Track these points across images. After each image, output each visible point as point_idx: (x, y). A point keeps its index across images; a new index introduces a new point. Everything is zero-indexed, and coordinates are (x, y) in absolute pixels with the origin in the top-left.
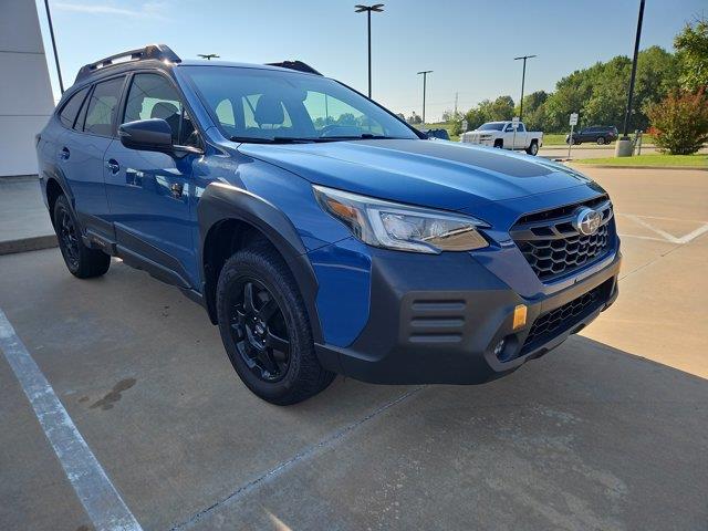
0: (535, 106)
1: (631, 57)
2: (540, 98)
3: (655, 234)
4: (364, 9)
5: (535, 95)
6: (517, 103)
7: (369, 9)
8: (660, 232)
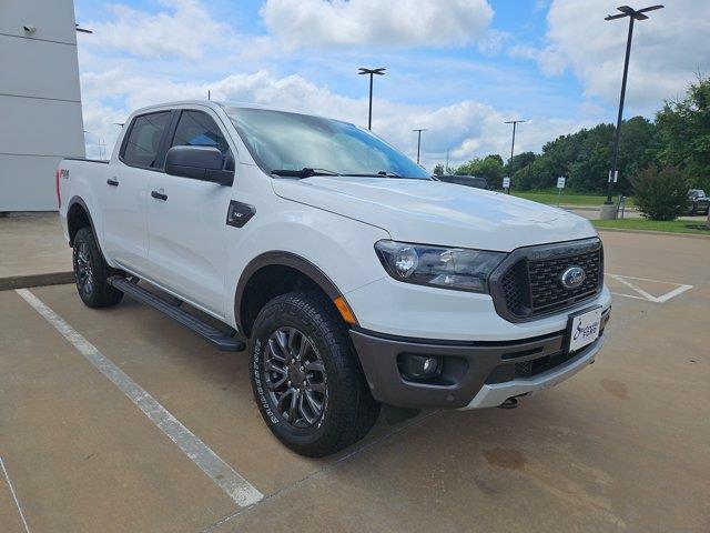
0: (523, 165)
1: (616, 125)
2: (527, 159)
3: (636, 293)
4: (367, 71)
5: (523, 156)
6: (505, 162)
7: (372, 72)
8: (641, 291)
